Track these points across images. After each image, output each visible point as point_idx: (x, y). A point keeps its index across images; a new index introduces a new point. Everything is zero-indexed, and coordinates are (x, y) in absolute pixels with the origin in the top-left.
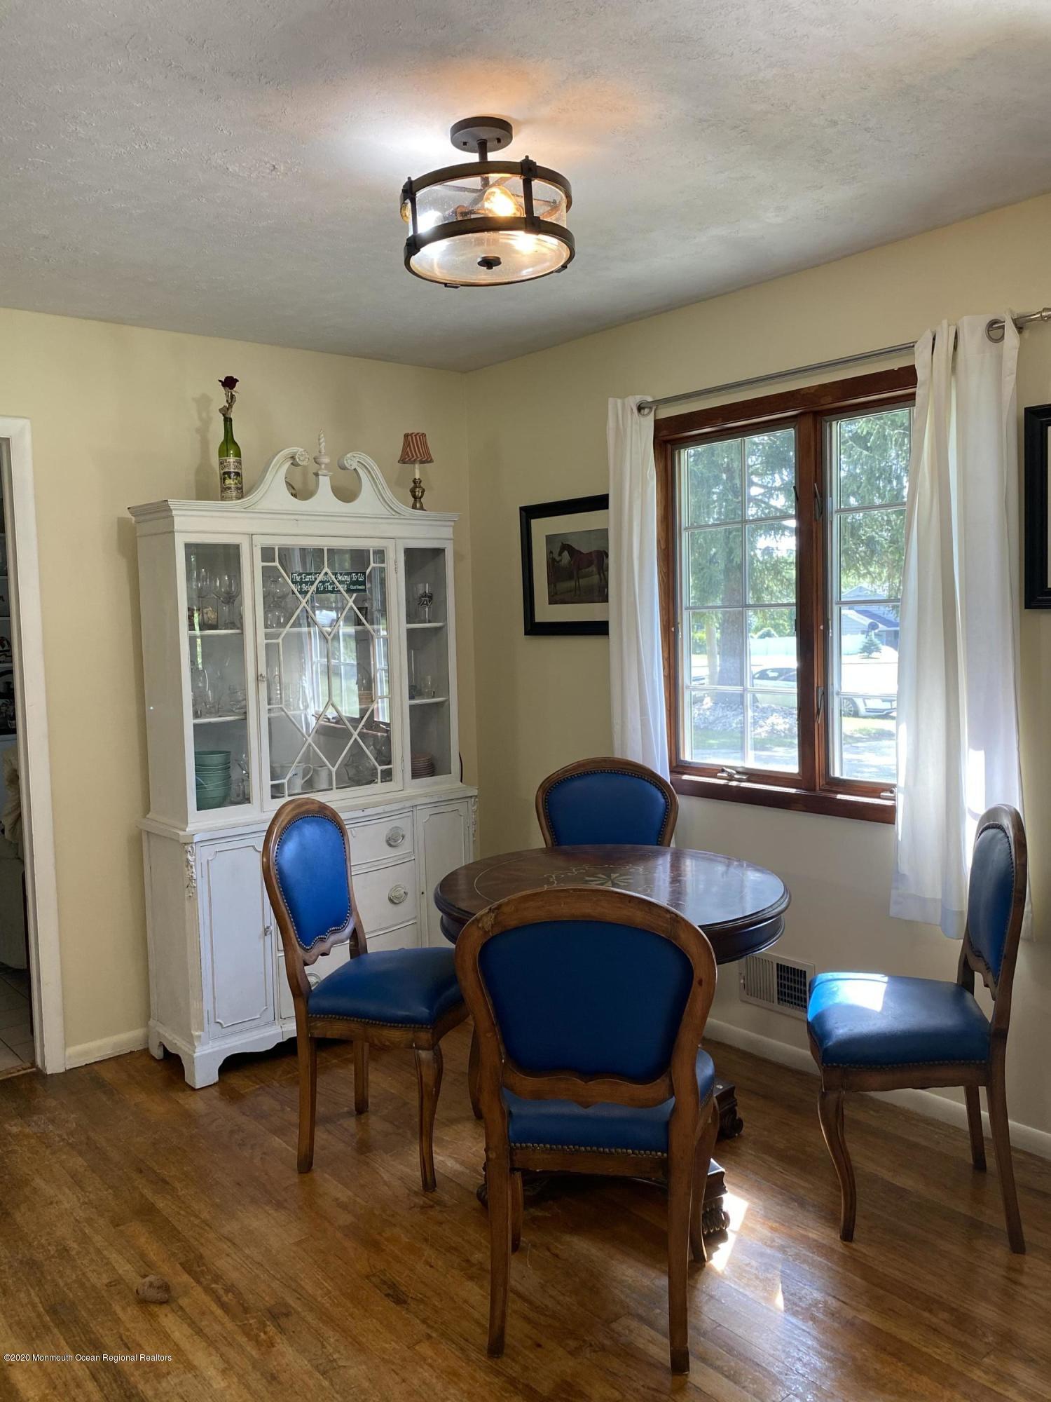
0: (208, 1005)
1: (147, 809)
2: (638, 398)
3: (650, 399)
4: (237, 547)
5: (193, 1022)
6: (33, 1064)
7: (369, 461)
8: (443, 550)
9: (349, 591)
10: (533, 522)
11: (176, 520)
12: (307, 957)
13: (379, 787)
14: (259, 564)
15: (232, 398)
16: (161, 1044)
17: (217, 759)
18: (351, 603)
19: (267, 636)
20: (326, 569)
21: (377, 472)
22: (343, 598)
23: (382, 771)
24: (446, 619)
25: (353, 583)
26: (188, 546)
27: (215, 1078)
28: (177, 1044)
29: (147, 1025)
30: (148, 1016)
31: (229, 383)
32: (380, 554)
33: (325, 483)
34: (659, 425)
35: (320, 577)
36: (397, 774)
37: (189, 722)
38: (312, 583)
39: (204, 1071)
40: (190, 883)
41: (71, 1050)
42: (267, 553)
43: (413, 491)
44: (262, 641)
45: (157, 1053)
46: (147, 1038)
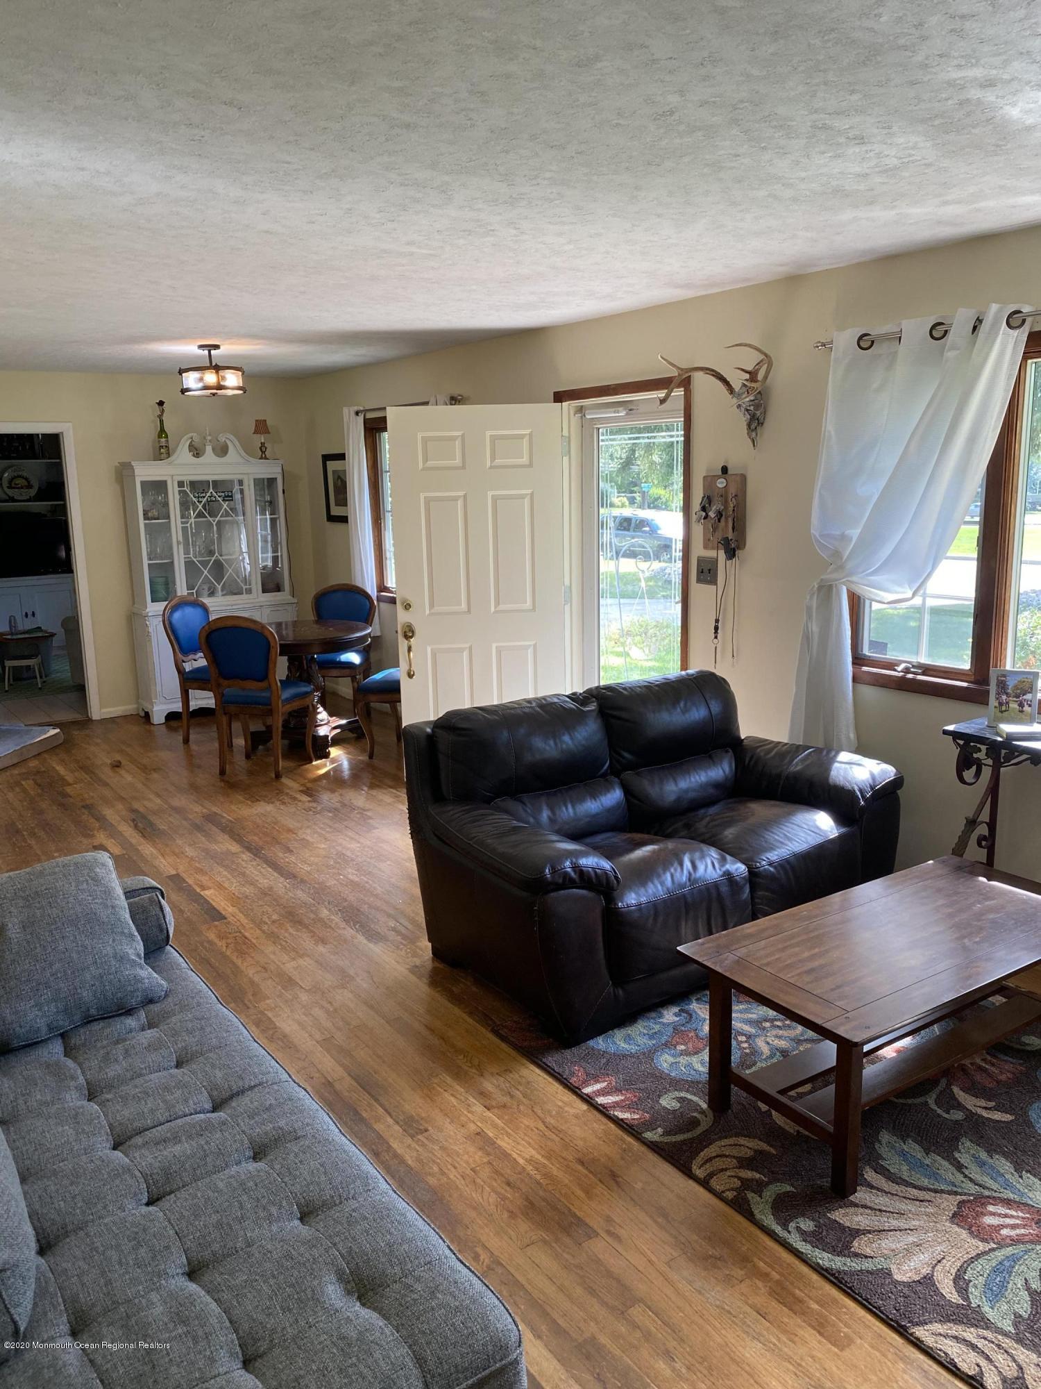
0: (159, 688)
1: (134, 603)
2: (356, 408)
3: (362, 409)
4: (166, 481)
5: (153, 696)
6: (88, 717)
7: (232, 437)
8: (276, 479)
9: (223, 500)
10: (328, 462)
11: (136, 471)
12: (184, 659)
13: (245, 596)
14: (177, 489)
15: (163, 411)
16: (143, 710)
17: (161, 580)
18: (225, 506)
19: (182, 523)
20: (211, 490)
21: (237, 443)
22: (220, 504)
23: (246, 589)
24: (279, 514)
25: (226, 496)
26: (143, 483)
27: (163, 720)
28: (147, 707)
29: (138, 703)
30: (138, 697)
31: (161, 403)
32: (241, 482)
33: (209, 449)
34: (366, 421)
35: (209, 494)
36: (254, 591)
37: (146, 562)
38: (204, 497)
39: (158, 717)
40: (148, 635)
41: (104, 710)
42: (181, 484)
43: (261, 449)
44: (180, 525)
45: (142, 714)
46: (138, 709)
